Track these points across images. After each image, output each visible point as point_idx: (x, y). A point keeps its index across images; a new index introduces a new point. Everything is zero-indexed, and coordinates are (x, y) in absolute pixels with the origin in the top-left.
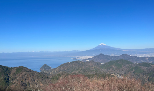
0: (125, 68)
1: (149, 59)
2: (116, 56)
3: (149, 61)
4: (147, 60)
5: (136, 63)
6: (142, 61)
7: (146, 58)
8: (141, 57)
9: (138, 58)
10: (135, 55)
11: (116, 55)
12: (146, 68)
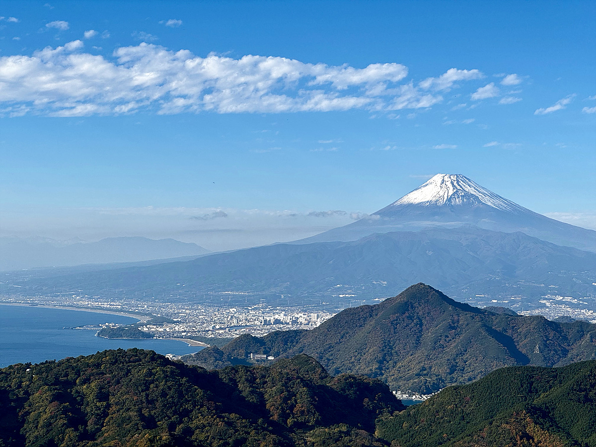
11: (588, 314)
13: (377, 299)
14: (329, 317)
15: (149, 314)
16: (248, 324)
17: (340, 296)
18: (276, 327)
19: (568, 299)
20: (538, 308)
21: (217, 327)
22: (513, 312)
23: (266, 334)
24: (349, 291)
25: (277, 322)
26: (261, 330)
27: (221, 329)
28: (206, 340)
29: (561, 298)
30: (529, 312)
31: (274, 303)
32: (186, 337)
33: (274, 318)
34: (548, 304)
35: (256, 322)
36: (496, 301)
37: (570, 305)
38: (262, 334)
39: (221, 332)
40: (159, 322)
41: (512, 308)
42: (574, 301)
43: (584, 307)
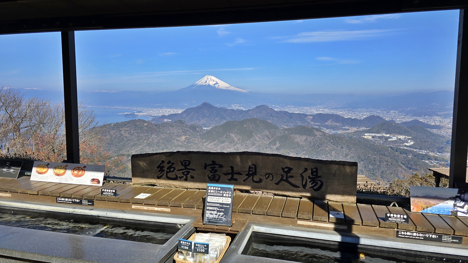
0: (259, 138)
1: (313, 118)
2: (242, 110)
3: (312, 123)
4: (309, 121)
5: (286, 127)
6: (299, 123)
7: (308, 115)
8: (299, 114)
9: (291, 116)
10: (287, 110)
11: (242, 108)
12: (304, 138)
15: (137, 110)
19: (238, 105)
20: (231, 107)
21: (155, 113)
25: (169, 111)
28: (152, 116)
29: (236, 105)
31: (168, 107)
32: (147, 116)
34: (233, 106)
37: (238, 106)
38: (167, 115)
40: (140, 112)
41: (225, 107)
42: (239, 105)
43: (241, 107)
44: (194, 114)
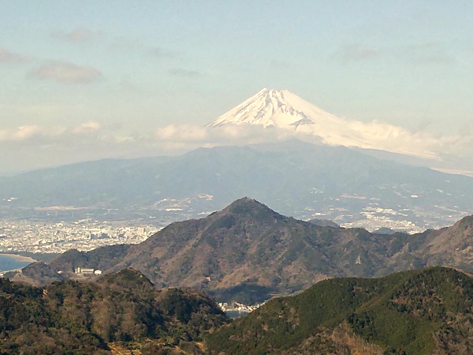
13: (203, 213)
14: (155, 231)
16: (75, 239)
17: (167, 210)
18: (103, 242)
19: (389, 211)
20: (358, 219)
21: (44, 242)
22: (336, 225)
23: (93, 249)
24: (175, 205)
25: (104, 236)
26: (88, 245)
27: (47, 243)
28: (33, 255)
29: (382, 210)
30: (351, 224)
31: (101, 217)
32: (14, 252)
33: (101, 232)
34: (369, 216)
35: (83, 237)
36: (319, 214)
37: (390, 215)
38: (89, 249)
39: (47, 247)
41: (335, 220)
42: (394, 213)
43: (403, 218)
44: (195, 246)
